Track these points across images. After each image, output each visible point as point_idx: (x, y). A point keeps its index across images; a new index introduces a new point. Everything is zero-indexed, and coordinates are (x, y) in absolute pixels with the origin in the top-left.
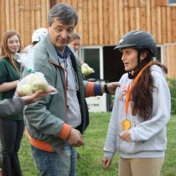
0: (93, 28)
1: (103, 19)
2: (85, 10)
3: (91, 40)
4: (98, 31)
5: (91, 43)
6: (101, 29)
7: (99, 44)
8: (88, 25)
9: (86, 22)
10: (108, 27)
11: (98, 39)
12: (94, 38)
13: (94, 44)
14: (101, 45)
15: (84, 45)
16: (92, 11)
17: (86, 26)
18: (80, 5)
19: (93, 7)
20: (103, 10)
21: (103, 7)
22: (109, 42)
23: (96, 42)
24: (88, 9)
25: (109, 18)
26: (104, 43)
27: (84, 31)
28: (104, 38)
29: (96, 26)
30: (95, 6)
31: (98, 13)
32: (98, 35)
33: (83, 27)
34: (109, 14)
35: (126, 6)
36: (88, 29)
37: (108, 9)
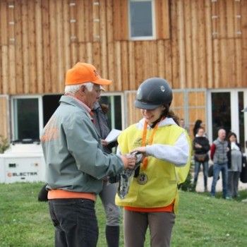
0: (29, 70)
1: (43, 58)
2: (19, 47)
3: (27, 86)
4: (37, 76)
5: (26, 91)
6: (40, 72)
7: (37, 92)
8: (23, 67)
9: (20, 63)
10: (50, 69)
11: (37, 86)
12: (30, 85)
13: (30, 93)
14: (40, 94)
15: (17, 93)
16: (28, 48)
17: (19, 68)
18: (12, 40)
19: (29, 43)
20: (43, 47)
21: (43, 43)
22: (51, 90)
23: (34, 89)
24: (22, 46)
25: (50, 57)
26: (44, 91)
27: (17, 74)
28: (44, 85)
29: (33, 68)
30: (32, 41)
31: (36, 50)
32: (36, 81)
33: (16, 70)
34: (50, 51)
35: (73, 40)
36: (23, 72)
37: (49, 46)
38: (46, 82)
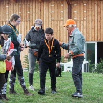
0: (92, 31)
1: (97, 26)
2: (88, 22)
3: (90, 38)
4: (95, 33)
5: (90, 40)
6: (96, 32)
7: (94, 40)
8: (89, 30)
9: (88, 28)
10: (100, 31)
12: (92, 37)
13: (92, 41)
15: (86, 41)
16: (91, 22)
18: (85, 18)
19: (92, 20)
20: (97, 22)
21: (97, 20)
22: (100, 40)
23: (93, 39)
24: (89, 21)
25: (100, 26)
26: (97, 40)
27: (86, 33)
28: (97, 38)
30: (93, 19)
31: (94, 23)
32: (94, 36)
33: (86, 31)
34: (100, 23)
36: (89, 32)
37: (100, 21)
38: (98, 36)
